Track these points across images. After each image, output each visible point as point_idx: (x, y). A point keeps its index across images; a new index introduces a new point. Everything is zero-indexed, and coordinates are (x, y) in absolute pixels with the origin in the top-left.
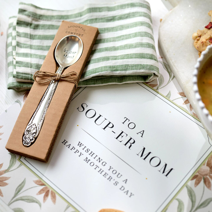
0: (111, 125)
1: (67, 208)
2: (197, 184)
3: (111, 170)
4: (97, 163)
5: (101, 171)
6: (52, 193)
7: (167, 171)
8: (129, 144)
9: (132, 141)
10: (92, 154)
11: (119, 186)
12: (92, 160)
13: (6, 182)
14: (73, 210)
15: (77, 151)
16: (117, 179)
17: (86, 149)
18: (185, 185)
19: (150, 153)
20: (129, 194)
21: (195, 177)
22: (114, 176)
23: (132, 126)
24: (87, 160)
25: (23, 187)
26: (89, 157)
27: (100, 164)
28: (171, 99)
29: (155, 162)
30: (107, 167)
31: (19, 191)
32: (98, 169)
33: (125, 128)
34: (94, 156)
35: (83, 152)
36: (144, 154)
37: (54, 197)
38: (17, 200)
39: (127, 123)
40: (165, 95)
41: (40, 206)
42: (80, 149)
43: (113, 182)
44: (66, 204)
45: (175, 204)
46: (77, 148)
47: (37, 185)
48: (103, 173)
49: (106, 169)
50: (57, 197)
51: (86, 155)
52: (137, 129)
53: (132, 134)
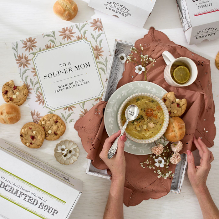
0: (59, 72)
1: (80, 105)
2: (99, 59)
3: (76, 82)
4: (70, 86)
5: (74, 86)
6: (72, 107)
7: (88, 65)
8: (71, 71)
9: (70, 69)
10: (66, 85)
11: (83, 84)
12: (68, 86)
14: (82, 103)
15: (62, 89)
16: (80, 83)
18: (97, 62)
20: (88, 82)
21: (96, 57)
22: (79, 83)
23: (64, 65)
24: (67, 88)
26: (67, 87)
27: (72, 85)
28: (63, 44)
29: (83, 66)
30: (74, 83)
31: (64, 117)
32: (73, 87)
33: (63, 68)
34: (67, 85)
35: (63, 87)
36: (78, 68)
37: (73, 107)
39: (62, 65)
40: (60, 45)
41: (74, 113)
42: (61, 88)
43: (80, 85)
45: (100, 70)
46: (60, 89)
48: (75, 86)
49: (74, 84)
50: (74, 106)
51: (65, 87)
52: (67, 64)
53: (68, 67)
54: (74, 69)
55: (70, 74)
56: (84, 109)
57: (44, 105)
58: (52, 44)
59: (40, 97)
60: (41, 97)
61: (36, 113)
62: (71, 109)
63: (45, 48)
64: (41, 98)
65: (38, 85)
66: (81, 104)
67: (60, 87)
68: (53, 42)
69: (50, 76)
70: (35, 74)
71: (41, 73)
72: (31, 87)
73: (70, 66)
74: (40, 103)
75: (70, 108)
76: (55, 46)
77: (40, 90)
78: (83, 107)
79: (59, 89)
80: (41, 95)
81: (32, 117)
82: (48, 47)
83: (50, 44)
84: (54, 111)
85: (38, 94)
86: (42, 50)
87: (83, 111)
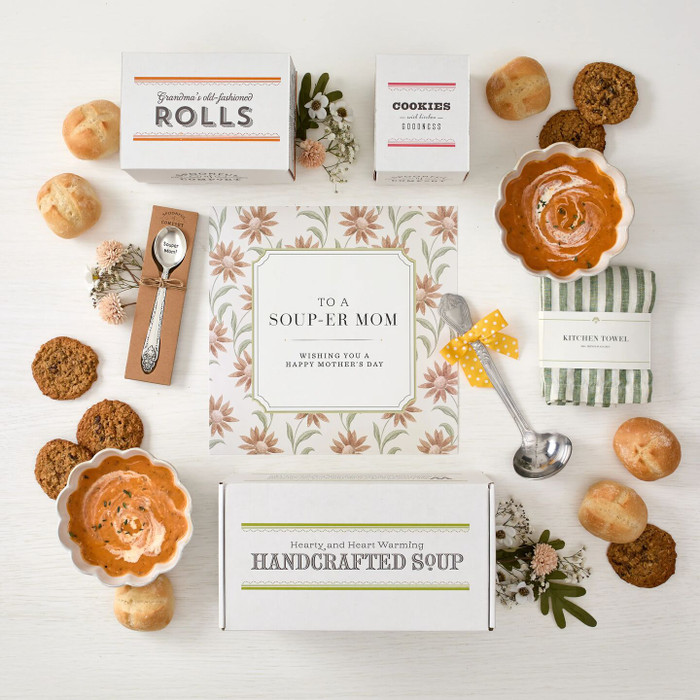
54: (352, 319)
55: (338, 330)
56: (349, 432)
57: (250, 391)
58: (315, 240)
59: (243, 368)
60: (248, 368)
61: (222, 404)
62: (316, 421)
63: (294, 245)
64: (245, 371)
65: (247, 336)
66: (345, 416)
67: (303, 356)
68: (319, 234)
69: (286, 320)
70: (248, 305)
71: (265, 306)
72: (229, 335)
73: (344, 310)
74: (241, 382)
75: (314, 418)
76: (320, 246)
77: (248, 349)
78: (349, 424)
79: (298, 359)
80: (250, 362)
81: (211, 412)
82: (301, 245)
83: (310, 239)
84: (272, 413)
85: (243, 357)
86: (283, 247)
87: (346, 436)
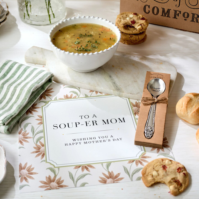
13: (61, 180)
17: (79, 140)
19: (107, 120)
25: (72, 175)
38: (77, 182)
44: (100, 164)
47: (77, 169)
